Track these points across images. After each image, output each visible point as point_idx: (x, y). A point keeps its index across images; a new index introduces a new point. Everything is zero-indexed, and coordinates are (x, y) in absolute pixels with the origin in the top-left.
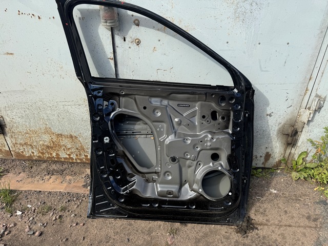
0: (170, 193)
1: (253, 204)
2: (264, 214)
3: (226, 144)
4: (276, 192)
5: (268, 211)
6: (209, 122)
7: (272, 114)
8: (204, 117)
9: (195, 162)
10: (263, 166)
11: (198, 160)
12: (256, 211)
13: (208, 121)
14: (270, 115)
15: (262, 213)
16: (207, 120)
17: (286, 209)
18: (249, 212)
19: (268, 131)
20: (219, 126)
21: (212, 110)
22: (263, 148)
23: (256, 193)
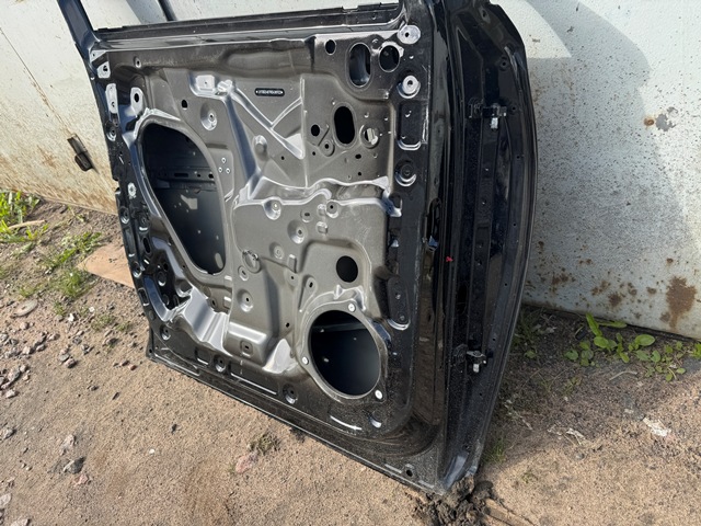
0: (247, 346)
1: (535, 447)
2: (553, 494)
3: (368, 230)
4: (663, 433)
5: (574, 489)
6: (330, 150)
7: (671, 118)
8: (315, 130)
9: (299, 278)
10: (666, 327)
11: (306, 271)
12: (529, 474)
13: (327, 146)
14: (663, 123)
15: (545, 489)
16: (325, 141)
17: (657, 509)
18: (502, 468)
19: (665, 190)
20: (358, 165)
21: (336, 105)
22: (656, 259)
23: (578, 416)
